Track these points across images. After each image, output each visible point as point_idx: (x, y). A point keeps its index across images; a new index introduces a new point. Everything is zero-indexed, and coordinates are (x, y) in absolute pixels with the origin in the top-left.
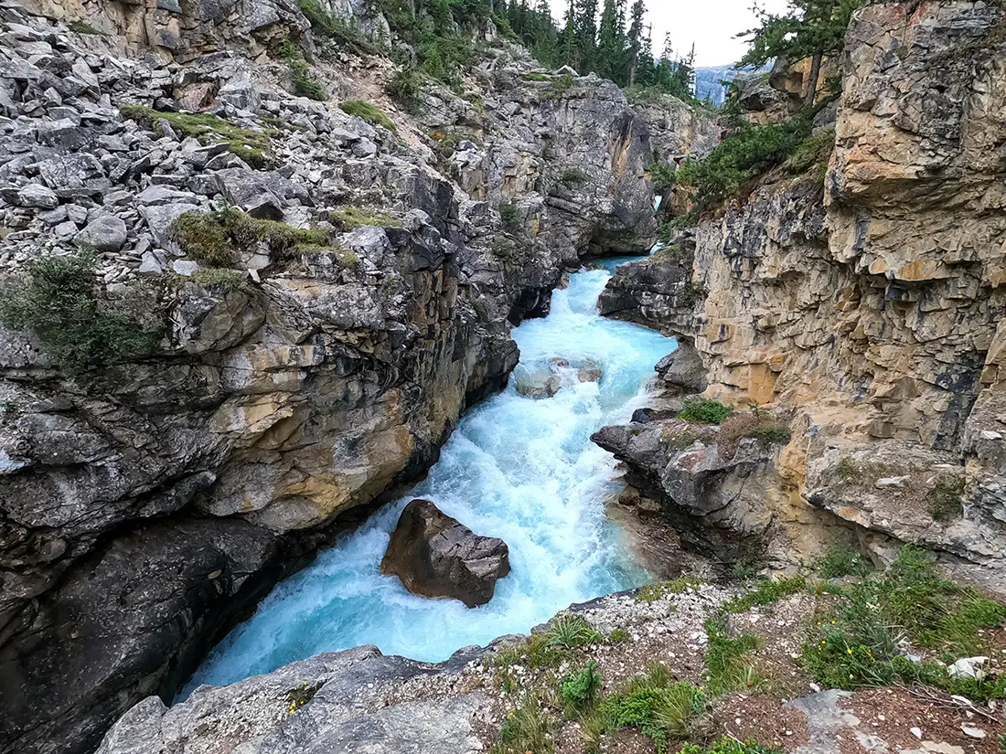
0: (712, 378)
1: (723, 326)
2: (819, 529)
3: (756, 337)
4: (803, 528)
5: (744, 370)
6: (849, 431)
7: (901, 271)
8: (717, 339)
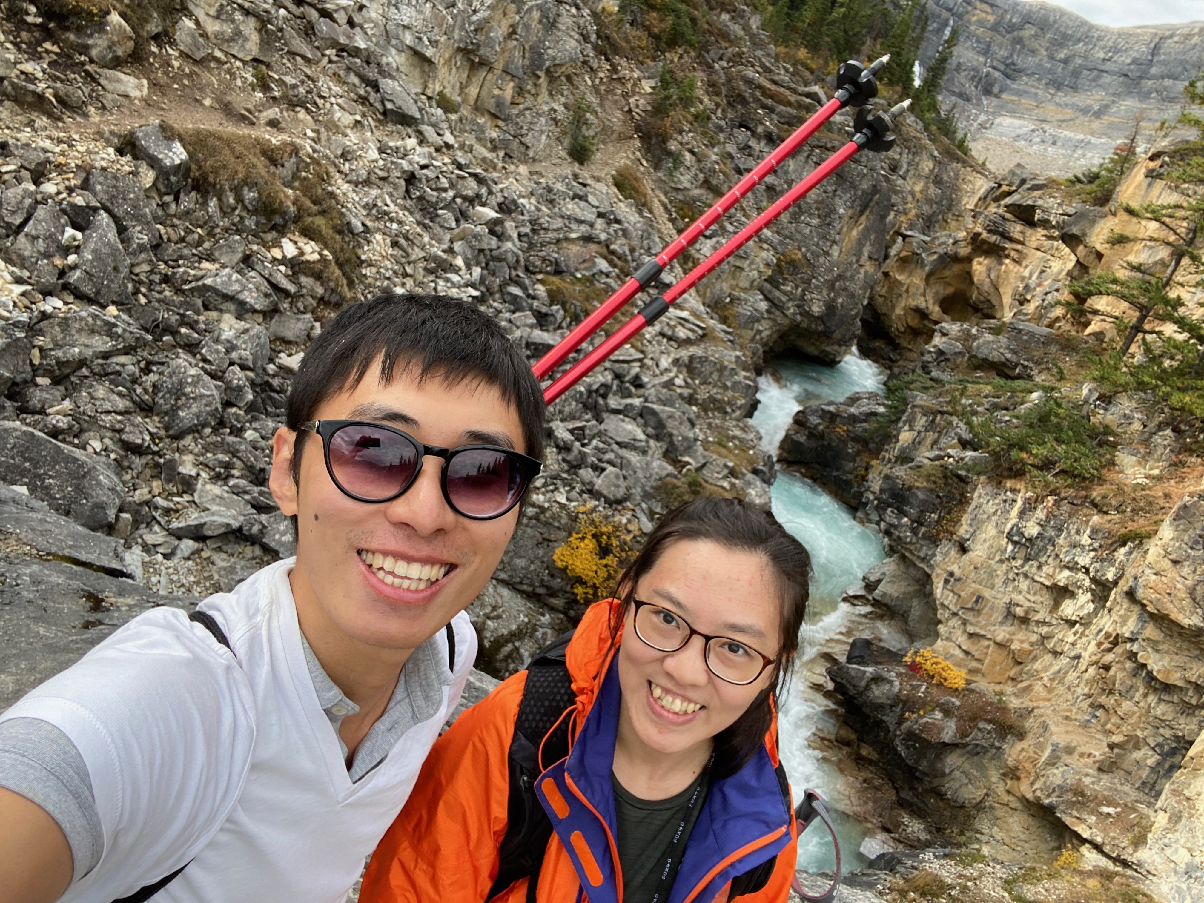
0: (947, 635)
1: (979, 597)
2: (1026, 816)
3: (1006, 617)
4: (1011, 812)
5: (986, 643)
6: (1082, 755)
7: (1159, 671)
8: (969, 606)
